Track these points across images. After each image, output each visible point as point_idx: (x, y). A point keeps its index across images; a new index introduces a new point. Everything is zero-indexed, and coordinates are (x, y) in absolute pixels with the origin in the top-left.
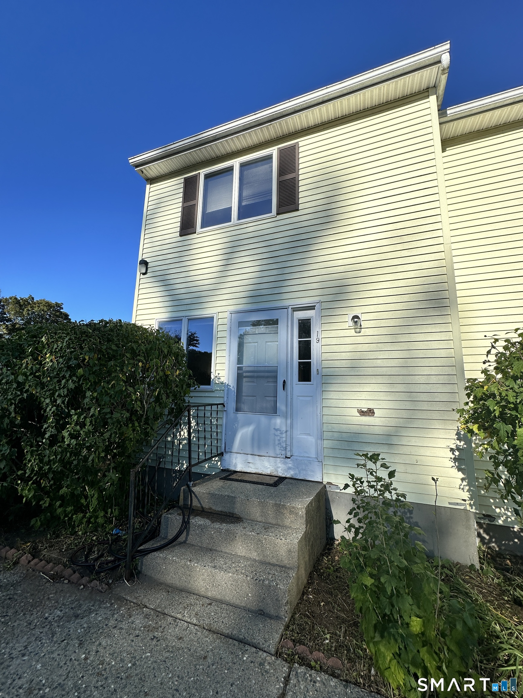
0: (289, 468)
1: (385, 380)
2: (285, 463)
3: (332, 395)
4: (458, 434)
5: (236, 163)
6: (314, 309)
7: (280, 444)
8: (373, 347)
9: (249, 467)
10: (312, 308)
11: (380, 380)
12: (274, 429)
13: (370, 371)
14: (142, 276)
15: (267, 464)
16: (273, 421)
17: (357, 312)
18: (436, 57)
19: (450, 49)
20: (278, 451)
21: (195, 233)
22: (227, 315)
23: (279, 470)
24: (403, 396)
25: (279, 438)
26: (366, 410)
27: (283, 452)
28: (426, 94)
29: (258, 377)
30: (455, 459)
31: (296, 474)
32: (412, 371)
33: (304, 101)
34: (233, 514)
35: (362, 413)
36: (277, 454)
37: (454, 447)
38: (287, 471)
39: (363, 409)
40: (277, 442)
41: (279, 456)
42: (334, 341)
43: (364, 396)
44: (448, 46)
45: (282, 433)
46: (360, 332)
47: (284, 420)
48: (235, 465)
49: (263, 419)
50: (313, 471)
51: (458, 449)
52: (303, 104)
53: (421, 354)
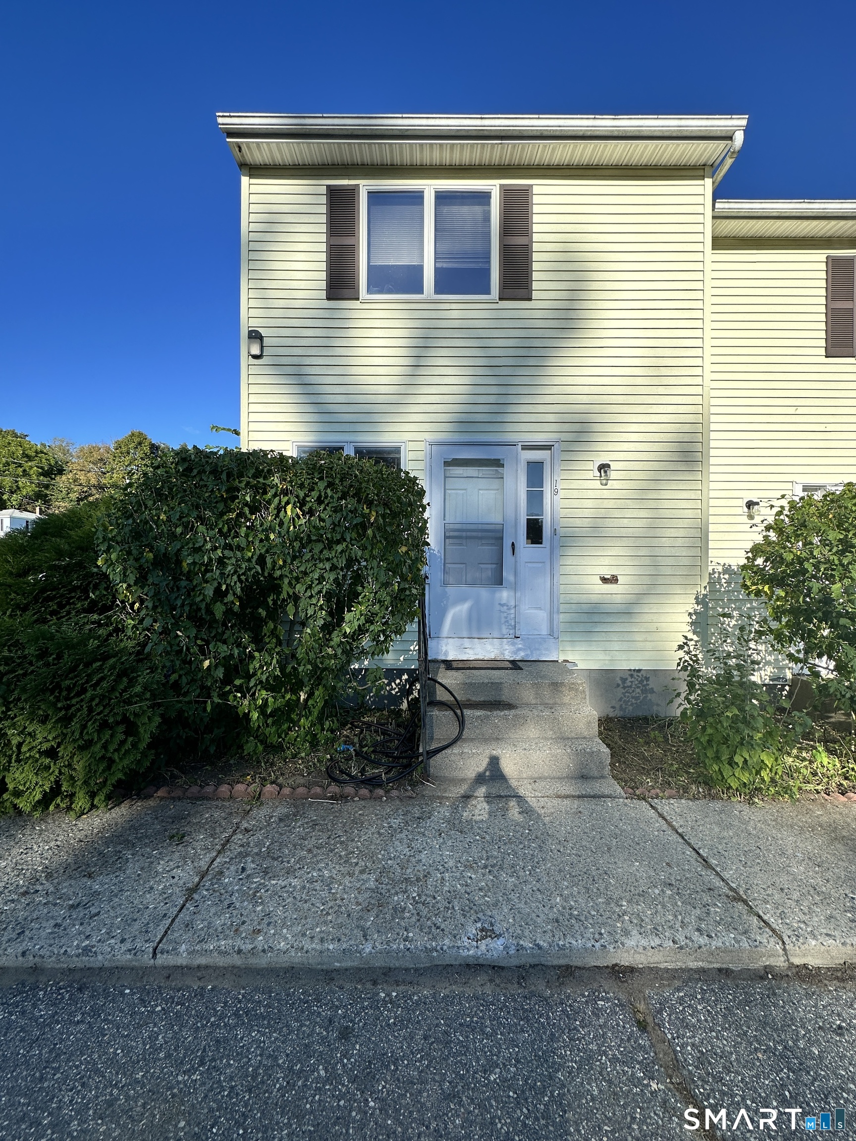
0: (519, 650)
1: (630, 542)
2: (513, 644)
3: (569, 561)
4: (697, 598)
5: (429, 187)
6: (550, 449)
7: (507, 621)
8: (620, 503)
9: (465, 653)
10: (548, 448)
11: (625, 542)
12: (500, 604)
13: (615, 532)
14: (252, 361)
15: (489, 647)
16: (497, 595)
17: (604, 459)
18: (728, 131)
19: (746, 127)
20: (505, 631)
21: (358, 299)
22: (421, 446)
23: (506, 653)
24: (647, 561)
25: (505, 614)
26: (609, 577)
27: (512, 632)
28: (701, 173)
29: (467, 538)
30: (692, 624)
31: (527, 655)
32: (658, 533)
33: (560, 126)
34: (500, 702)
35: (605, 580)
36: (504, 635)
37: (692, 611)
38: (515, 653)
39: (606, 577)
40: (503, 620)
41: (506, 637)
42: (575, 494)
43: (607, 561)
44: (744, 122)
45: (509, 609)
46: (606, 485)
47: (512, 593)
48: (446, 653)
49: (484, 593)
50: (547, 649)
51: (696, 613)
52: (557, 130)
53: (667, 514)
